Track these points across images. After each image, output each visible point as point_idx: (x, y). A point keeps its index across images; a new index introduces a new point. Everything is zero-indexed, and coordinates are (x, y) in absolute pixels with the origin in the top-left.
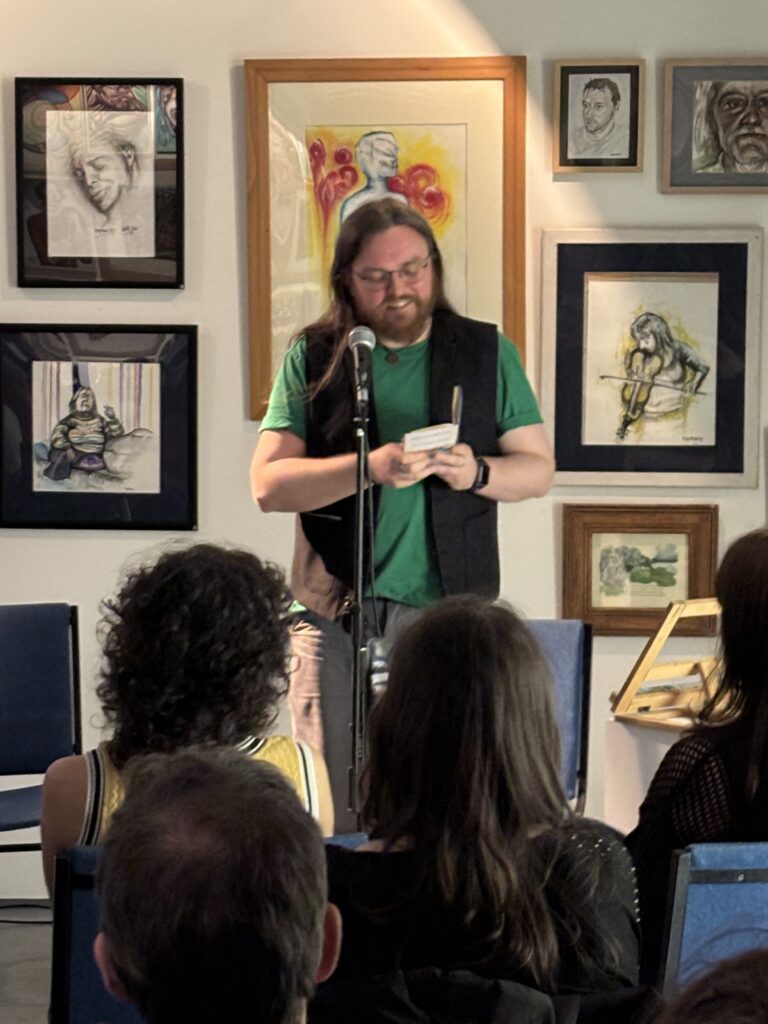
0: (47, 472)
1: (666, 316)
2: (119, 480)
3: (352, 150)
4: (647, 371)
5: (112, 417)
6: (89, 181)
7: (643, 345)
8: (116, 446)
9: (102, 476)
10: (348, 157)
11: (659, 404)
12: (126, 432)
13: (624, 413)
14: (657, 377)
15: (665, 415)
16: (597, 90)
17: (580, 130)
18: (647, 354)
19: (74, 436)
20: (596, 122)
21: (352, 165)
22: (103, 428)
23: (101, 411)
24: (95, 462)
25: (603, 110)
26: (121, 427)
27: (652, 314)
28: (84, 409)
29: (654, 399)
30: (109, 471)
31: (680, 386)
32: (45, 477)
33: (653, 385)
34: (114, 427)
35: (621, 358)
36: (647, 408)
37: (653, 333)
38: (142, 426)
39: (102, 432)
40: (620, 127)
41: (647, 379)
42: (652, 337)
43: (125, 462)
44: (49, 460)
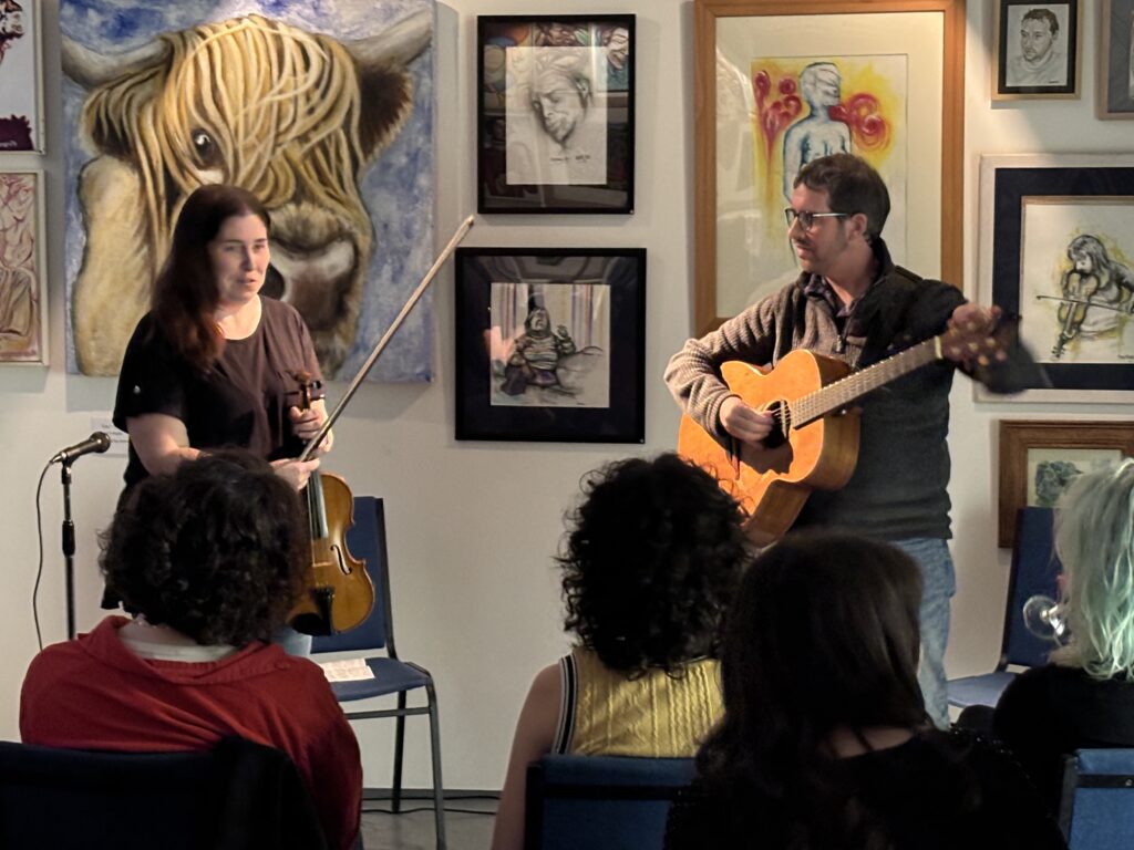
0: (503, 388)
1: (1103, 238)
2: (572, 395)
3: (795, 80)
4: (1084, 292)
5: (565, 335)
6: (546, 113)
7: (1079, 266)
8: (569, 362)
9: (556, 391)
10: (792, 86)
11: (1095, 324)
12: (579, 349)
13: (1060, 332)
14: (1095, 297)
15: (1101, 334)
16: (1036, 21)
17: (1019, 59)
18: (1084, 275)
19: (529, 354)
20: (1034, 51)
21: (796, 94)
22: (556, 346)
23: (555, 330)
24: (549, 378)
25: (1041, 39)
26: (573, 345)
27: (1088, 237)
28: (539, 328)
29: (1091, 318)
30: (562, 387)
31: (1115, 306)
32: (502, 393)
33: (1090, 304)
34: (566, 345)
35: (1058, 278)
36: (1083, 327)
37: (1090, 254)
38: (593, 345)
39: (556, 350)
40: (1058, 55)
41: (1084, 300)
42: (1088, 258)
43: (577, 378)
44: (506, 376)
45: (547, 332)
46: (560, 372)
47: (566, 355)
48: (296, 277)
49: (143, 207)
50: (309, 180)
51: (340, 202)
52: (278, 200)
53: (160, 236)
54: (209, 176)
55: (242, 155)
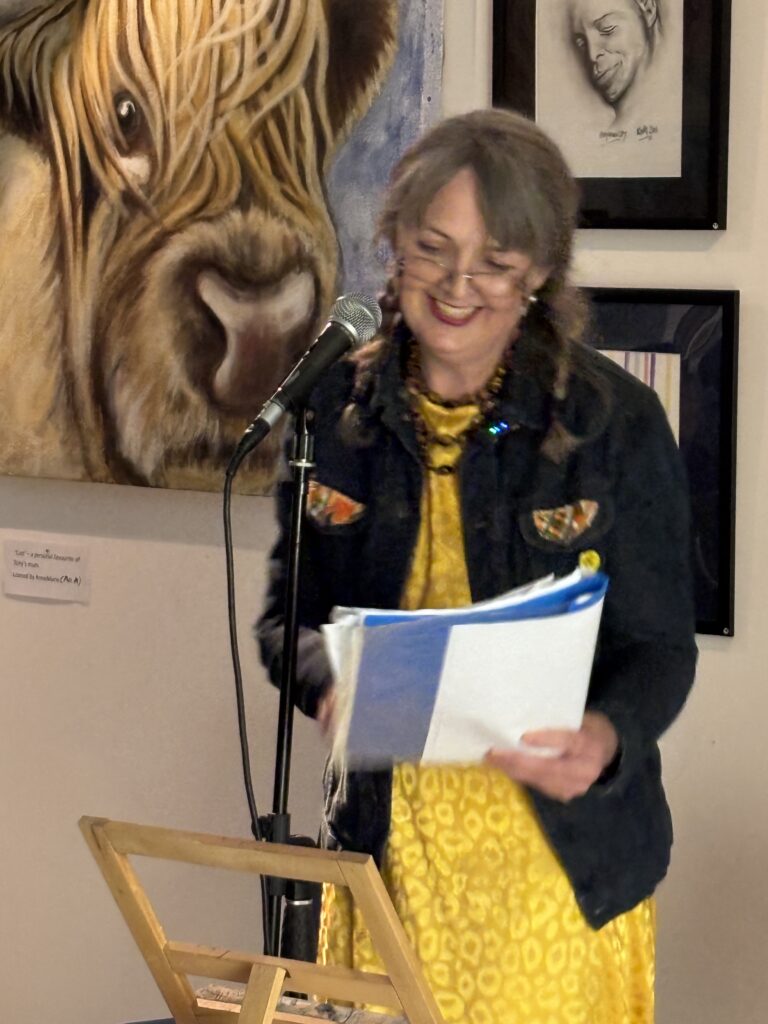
50: (259, 171)
51: (300, 207)
52: (218, 204)
53: (75, 261)
54: (134, 167)
55: (172, 132)
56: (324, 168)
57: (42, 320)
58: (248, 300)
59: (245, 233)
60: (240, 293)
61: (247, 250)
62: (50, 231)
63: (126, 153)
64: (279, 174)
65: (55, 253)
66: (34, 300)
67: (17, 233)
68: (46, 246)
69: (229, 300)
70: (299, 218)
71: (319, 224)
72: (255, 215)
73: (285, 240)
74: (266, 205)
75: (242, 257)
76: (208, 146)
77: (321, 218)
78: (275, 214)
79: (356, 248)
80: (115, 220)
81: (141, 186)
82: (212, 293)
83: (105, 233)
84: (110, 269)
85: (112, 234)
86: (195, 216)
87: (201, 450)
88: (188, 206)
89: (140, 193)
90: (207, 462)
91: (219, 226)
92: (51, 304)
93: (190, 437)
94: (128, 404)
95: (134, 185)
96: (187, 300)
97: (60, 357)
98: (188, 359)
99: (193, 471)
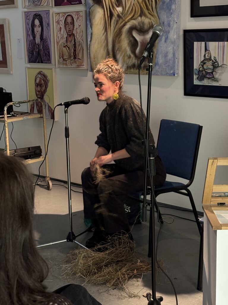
0: (198, 78)
2: (218, 81)
5: (216, 60)
8: (217, 70)
9: (213, 80)
19: (205, 67)
22: (213, 64)
23: (213, 58)
26: (218, 64)
28: (208, 57)
30: (214, 78)
32: (197, 80)
34: (216, 64)
38: (224, 64)
39: (213, 65)
43: (219, 75)
44: (198, 74)
45: (210, 59)
46: (214, 73)
47: (216, 67)
48: (141, 41)
49: (104, 20)
50: (144, 8)
51: (152, 16)
52: (136, 16)
53: (109, 29)
54: (119, 9)
55: (127, 2)
56: (157, 7)
57: (103, 41)
58: (142, 35)
59: (141, 21)
60: (140, 34)
61: (142, 25)
62: (104, 24)
63: (118, 7)
64: (148, 9)
65: (105, 28)
66: (101, 37)
67: (98, 24)
68: (103, 26)
69: (138, 35)
70: (152, 18)
71: (156, 19)
72: (143, 18)
73: (149, 23)
74: (145, 16)
75: (141, 26)
76: (134, 4)
77: (156, 18)
78: (147, 17)
79: (163, 23)
80: (116, 20)
81: (121, 13)
82: (135, 34)
83: (114, 23)
84: (116, 30)
85: (116, 24)
86: (132, 19)
87: (134, 66)
88: (130, 17)
89: (121, 15)
90: (135, 68)
91: (136, 20)
92: (105, 38)
93: (131, 64)
94: (120, 57)
95: (120, 13)
96: (130, 36)
97: (106, 49)
98: (131, 48)
99: (132, 70)
